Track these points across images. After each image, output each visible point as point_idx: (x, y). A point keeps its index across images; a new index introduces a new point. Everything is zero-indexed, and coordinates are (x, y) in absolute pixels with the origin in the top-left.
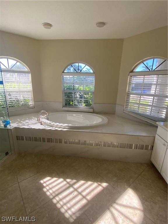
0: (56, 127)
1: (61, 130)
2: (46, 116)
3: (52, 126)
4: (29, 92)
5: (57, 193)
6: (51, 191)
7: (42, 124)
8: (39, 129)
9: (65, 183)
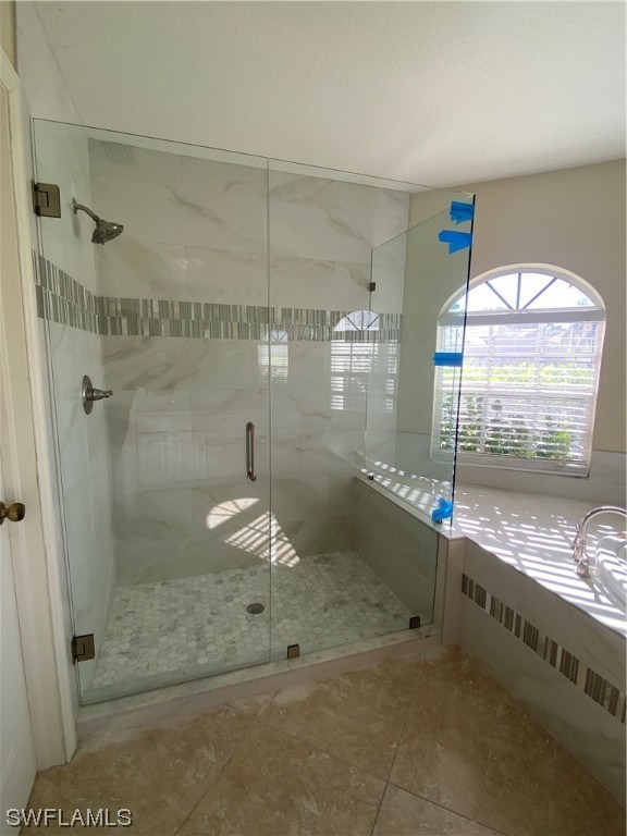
4: (580, 400)
7: (585, 577)
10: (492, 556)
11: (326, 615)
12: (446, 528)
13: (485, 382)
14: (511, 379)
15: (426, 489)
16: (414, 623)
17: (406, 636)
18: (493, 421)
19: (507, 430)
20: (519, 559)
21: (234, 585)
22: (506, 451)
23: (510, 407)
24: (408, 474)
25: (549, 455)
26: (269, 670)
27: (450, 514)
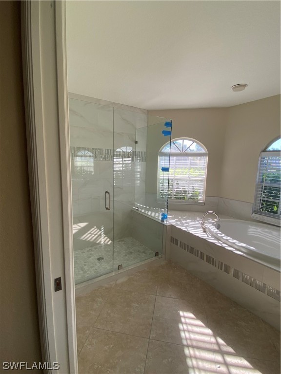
0: (224, 243)
1: (231, 251)
2: (216, 222)
3: (218, 239)
4: (201, 181)
5: (194, 343)
6: (187, 335)
7: (205, 231)
8: (198, 237)
9: (213, 340)
10: (180, 229)
11: (126, 257)
12: (165, 222)
13: (173, 175)
14: (181, 174)
15: (156, 212)
16: (157, 254)
17: (154, 258)
18: (176, 188)
19: (181, 191)
20: (187, 229)
21: (90, 253)
22: (180, 198)
23: (181, 184)
24: (150, 208)
25: (194, 198)
26: (113, 274)
27: (166, 218)
